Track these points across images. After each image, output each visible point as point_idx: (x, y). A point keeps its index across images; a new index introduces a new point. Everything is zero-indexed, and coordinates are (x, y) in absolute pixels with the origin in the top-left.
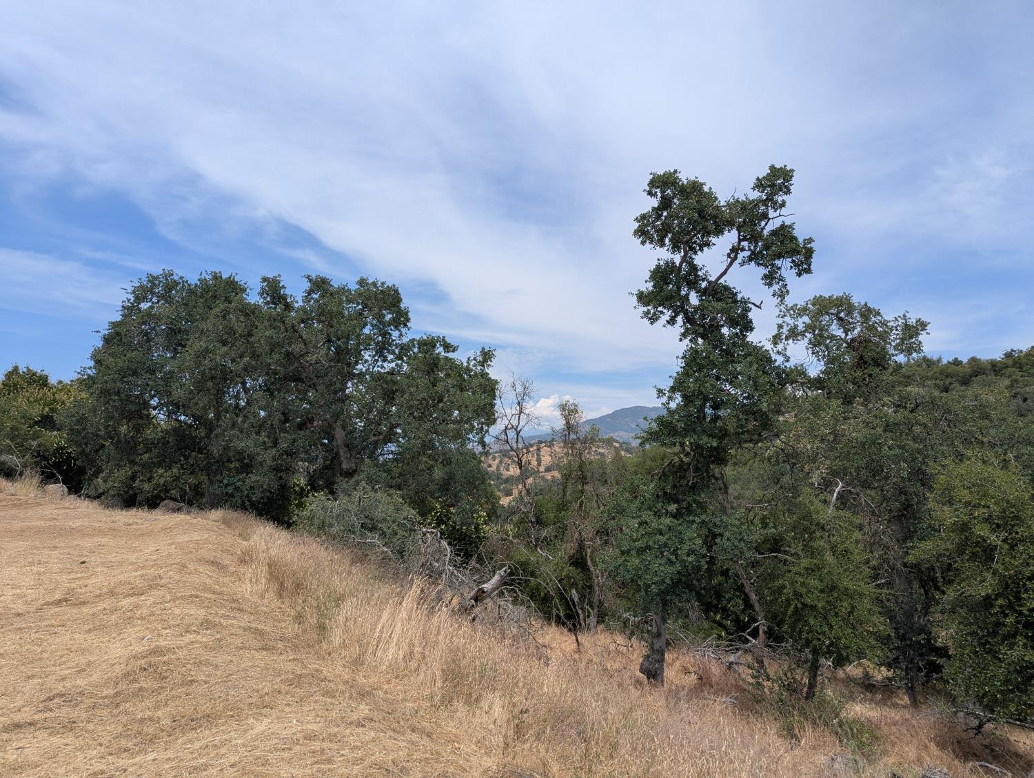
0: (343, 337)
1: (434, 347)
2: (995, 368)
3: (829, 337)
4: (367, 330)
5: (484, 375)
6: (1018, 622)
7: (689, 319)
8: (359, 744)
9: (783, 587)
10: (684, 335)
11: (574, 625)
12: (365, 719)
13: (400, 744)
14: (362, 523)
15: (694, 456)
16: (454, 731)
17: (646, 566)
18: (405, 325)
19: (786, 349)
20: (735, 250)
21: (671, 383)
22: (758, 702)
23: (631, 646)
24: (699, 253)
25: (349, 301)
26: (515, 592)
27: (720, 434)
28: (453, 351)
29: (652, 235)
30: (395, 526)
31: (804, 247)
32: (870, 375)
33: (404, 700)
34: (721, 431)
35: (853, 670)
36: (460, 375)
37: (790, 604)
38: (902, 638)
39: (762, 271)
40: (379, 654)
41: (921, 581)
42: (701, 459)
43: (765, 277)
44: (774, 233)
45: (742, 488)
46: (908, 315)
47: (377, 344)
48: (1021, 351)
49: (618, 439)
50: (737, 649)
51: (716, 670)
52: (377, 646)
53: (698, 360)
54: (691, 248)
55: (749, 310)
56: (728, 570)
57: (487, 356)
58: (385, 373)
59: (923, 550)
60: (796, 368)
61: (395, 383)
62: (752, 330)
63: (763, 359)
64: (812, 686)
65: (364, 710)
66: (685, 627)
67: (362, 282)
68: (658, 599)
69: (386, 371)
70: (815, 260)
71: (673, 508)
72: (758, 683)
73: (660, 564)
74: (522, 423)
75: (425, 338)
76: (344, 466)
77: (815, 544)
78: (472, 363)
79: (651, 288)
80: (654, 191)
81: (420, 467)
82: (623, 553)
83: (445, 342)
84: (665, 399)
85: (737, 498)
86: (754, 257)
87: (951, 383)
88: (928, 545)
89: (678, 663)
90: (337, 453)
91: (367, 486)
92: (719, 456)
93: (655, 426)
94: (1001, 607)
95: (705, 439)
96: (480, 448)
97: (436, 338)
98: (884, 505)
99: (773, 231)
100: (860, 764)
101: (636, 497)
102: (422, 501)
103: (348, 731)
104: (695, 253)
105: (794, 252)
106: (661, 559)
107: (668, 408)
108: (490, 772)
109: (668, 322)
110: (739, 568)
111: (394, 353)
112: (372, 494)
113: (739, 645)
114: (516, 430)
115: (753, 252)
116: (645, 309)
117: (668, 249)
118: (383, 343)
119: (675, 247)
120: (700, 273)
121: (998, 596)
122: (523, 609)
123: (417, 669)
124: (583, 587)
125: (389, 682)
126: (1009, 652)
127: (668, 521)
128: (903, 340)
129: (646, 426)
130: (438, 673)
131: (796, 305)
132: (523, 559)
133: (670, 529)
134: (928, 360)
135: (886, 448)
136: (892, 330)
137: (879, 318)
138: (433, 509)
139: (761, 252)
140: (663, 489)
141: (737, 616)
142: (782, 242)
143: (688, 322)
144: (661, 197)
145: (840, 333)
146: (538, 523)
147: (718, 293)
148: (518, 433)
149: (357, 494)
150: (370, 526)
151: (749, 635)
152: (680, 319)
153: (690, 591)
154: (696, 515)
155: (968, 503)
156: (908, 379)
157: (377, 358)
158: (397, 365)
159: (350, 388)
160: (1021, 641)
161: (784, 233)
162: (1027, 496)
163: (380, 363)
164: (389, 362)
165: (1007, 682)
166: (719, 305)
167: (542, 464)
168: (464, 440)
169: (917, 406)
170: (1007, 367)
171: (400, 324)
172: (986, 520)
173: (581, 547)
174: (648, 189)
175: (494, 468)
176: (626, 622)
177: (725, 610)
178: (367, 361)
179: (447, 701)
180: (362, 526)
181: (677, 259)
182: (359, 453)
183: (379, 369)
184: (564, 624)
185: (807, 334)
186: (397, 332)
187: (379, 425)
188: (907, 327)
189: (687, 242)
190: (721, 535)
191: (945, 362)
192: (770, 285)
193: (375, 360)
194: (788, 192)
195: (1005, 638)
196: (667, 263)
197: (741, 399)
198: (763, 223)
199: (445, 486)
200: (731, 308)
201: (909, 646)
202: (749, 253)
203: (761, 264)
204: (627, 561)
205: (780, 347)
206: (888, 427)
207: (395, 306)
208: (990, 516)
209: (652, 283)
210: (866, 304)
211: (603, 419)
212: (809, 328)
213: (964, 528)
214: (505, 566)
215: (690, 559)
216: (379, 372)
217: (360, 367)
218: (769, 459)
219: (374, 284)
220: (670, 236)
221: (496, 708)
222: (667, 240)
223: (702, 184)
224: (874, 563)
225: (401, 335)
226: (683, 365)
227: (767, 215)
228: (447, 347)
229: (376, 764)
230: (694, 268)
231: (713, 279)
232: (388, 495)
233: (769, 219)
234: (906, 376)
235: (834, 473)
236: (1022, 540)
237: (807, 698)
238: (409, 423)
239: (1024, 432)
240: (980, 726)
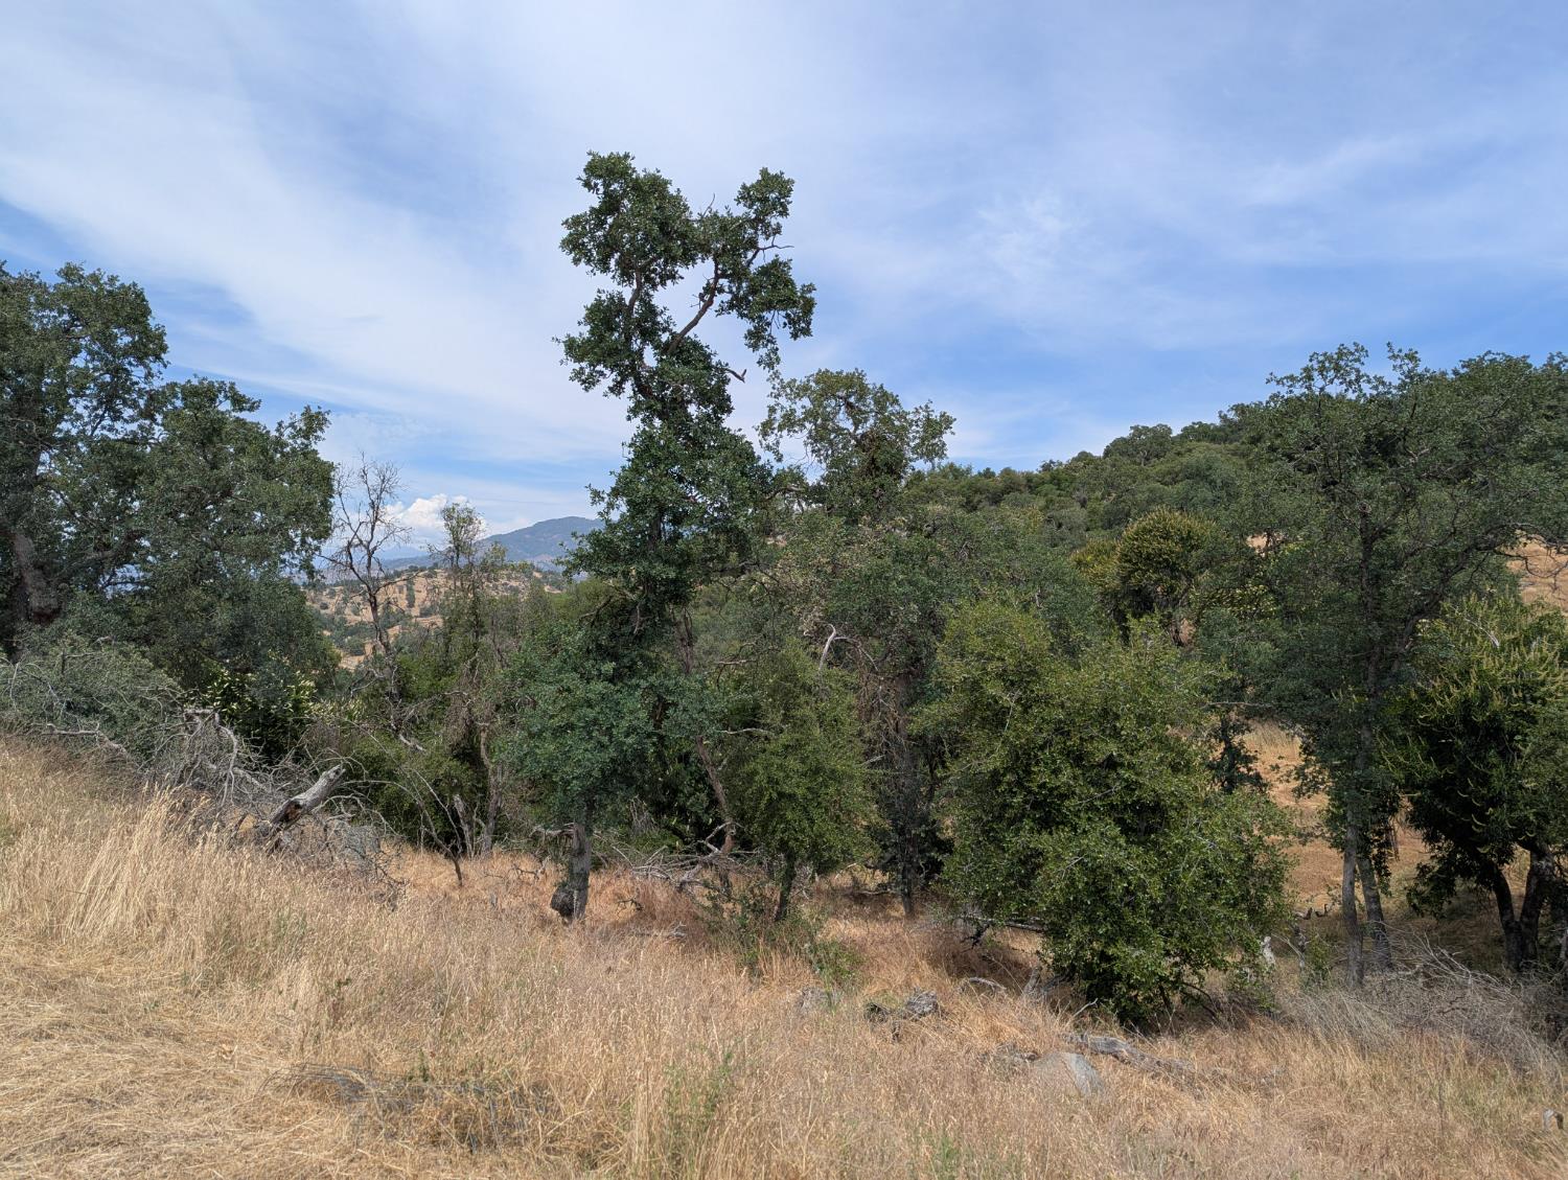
0: (29, 371)
1: (213, 400)
2: (1031, 484)
3: (834, 431)
4: (79, 361)
5: (308, 454)
6: (1026, 802)
7: (641, 388)
8: (39, 1067)
9: (755, 773)
10: (634, 411)
11: (455, 849)
12: (51, 1026)
13: (118, 1057)
14: (68, 703)
15: (643, 592)
16: (224, 1026)
17: (565, 753)
18: (158, 358)
19: (778, 443)
20: (710, 291)
21: (612, 482)
22: (714, 931)
23: (542, 873)
24: (659, 287)
25: (42, 305)
26: (355, 803)
27: (680, 561)
28: (251, 409)
29: (590, 251)
30: (134, 706)
31: (802, 297)
32: (882, 486)
33: (137, 988)
34: (681, 556)
35: (840, 879)
36: (264, 451)
37: (762, 795)
38: (901, 832)
39: (747, 325)
40: (90, 917)
41: (926, 755)
42: (652, 596)
43: (750, 334)
44: (765, 271)
45: (716, 639)
46: (931, 407)
47: (102, 387)
48: (1061, 464)
49: (541, 566)
50: (692, 863)
51: (662, 895)
52: (86, 907)
53: (653, 451)
54: (649, 279)
55: (726, 381)
56: (687, 755)
57: (314, 422)
58: (118, 440)
59: (930, 716)
60: (791, 470)
61: (137, 459)
62: (729, 410)
63: (745, 454)
64: (784, 902)
65: (52, 1010)
66: (625, 839)
67: (69, 273)
68: (582, 801)
69: (120, 437)
70: (816, 318)
71: (609, 667)
72: (716, 906)
73: (586, 750)
74: (378, 536)
75: (195, 382)
76: (35, 602)
77: (798, 713)
78: (287, 432)
79: (587, 335)
80: (593, 181)
81: (187, 606)
82: (532, 736)
83: (236, 393)
84: (602, 506)
85: (708, 653)
86: (737, 304)
87: (980, 501)
88: (934, 709)
89: (609, 890)
90: (20, 580)
91: (78, 638)
92: (678, 593)
93: (587, 547)
94: (1009, 784)
95: (659, 567)
96: (304, 576)
97: (216, 385)
98: (888, 659)
99: (762, 267)
100: (835, 996)
101: (556, 652)
102: (195, 664)
103: (17, 1049)
104: (654, 287)
105: (788, 302)
106: (588, 741)
107: (607, 521)
108: (278, 1081)
109: (611, 389)
110: (704, 751)
111: (135, 405)
112: (89, 652)
113: (697, 857)
114: (367, 548)
115: (735, 297)
116: (577, 366)
117: (614, 277)
118: (114, 386)
119: (625, 273)
120: (659, 319)
121: (1007, 770)
122: (370, 829)
123: (162, 937)
124: (471, 791)
125: (107, 962)
126: (1014, 840)
127: (599, 686)
128: (923, 440)
129: (573, 545)
130: (200, 940)
131: (795, 381)
132: (374, 753)
133: (603, 699)
134: (957, 470)
135: (894, 583)
136: (911, 425)
137: (897, 408)
138: (215, 677)
139: (745, 297)
140: (597, 638)
141: (698, 818)
142: (774, 286)
143: (640, 391)
144: (604, 193)
145: (848, 425)
146: (401, 695)
147: (684, 351)
148: (370, 554)
149: (57, 653)
150: (85, 707)
151: (711, 842)
152: (628, 386)
153: (629, 785)
154: (642, 677)
155: (981, 655)
156: (931, 494)
157: (100, 412)
158: (141, 427)
159: (47, 465)
160: (1027, 824)
161: (776, 273)
162: (1046, 645)
163: (107, 422)
164: (126, 421)
165: (1010, 875)
166: (685, 371)
167: (416, 604)
168: (276, 563)
169: (935, 530)
170: (1043, 483)
171: (146, 355)
172: (1000, 676)
173: (471, 730)
174: (584, 177)
175: (332, 610)
176: (536, 838)
177: (682, 810)
178: (79, 417)
179: (214, 982)
180: (69, 708)
181: (627, 293)
182: (66, 580)
183: (105, 432)
184: (438, 848)
185: (807, 424)
186: (141, 368)
187: (106, 531)
188: (929, 422)
189: (642, 270)
190: (675, 705)
191: (975, 472)
192: (755, 347)
193: (97, 416)
194: (784, 213)
195: (1012, 822)
196: (612, 298)
197: (710, 511)
198: (750, 254)
199: (235, 639)
200: (702, 376)
201: (909, 841)
202: (729, 297)
203: (746, 316)
204: (538, 747)
205: (771, 439)
206: (900, 557)
207: (136, 321)
208: (1004, 671)
209: (588, 327)
210: (881, 387)
211: (518, 536)
212: (810, 415)
213: (975, 686)
214: (337, 763)
215: (630, 740)
216: (104, 439)
217: (64, 426)
218: (751, 598)
219: (95, 279)
220: (617, 256)
221: (300, 983)
222: (612, 263)
223: (666, 183)
224: (868, 735)
225: (149, 375)
226: (632, 456)
227: (756, 242)
228: (239, 401)
229: (70, 1095)
230: (651, 311)
231: (678, 329)
232: (121, 652)
233: (758, 250)
234: (927, 489)
235: (830, 617)
236: (1037, 700)
237: (777, 920)
238: (165, 531)
239: (1051, 567)
240: (979, 934)
